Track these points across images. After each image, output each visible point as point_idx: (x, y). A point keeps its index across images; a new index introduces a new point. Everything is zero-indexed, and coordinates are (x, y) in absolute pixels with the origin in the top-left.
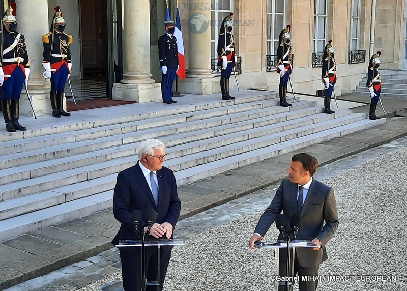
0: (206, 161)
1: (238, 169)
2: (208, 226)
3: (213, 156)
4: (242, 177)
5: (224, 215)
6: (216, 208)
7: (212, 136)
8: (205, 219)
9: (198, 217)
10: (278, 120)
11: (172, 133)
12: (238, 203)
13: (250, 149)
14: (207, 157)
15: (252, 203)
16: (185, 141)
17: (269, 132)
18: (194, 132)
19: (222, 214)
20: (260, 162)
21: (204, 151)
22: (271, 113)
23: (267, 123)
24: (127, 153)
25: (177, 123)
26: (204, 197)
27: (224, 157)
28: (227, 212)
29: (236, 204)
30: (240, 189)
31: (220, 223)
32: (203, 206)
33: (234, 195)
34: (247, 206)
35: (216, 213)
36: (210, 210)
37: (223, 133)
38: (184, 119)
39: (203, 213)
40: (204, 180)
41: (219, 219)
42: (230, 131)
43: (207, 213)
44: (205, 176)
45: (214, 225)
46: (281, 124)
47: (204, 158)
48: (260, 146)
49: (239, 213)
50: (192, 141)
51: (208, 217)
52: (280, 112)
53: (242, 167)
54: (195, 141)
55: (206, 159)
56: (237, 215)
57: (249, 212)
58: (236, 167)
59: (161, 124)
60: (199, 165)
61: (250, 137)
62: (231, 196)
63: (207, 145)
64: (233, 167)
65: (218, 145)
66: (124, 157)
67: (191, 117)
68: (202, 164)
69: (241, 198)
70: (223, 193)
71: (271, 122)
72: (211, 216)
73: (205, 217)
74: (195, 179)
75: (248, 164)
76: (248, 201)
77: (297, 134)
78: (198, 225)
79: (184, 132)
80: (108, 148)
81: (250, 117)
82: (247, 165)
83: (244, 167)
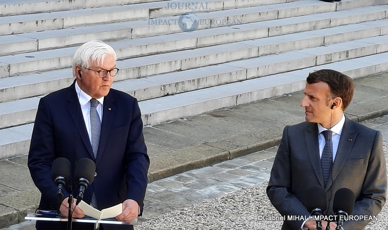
0: (180, 89)
1: (237, 107)
2: (179, 202)
3: (194, 81)
4: (243, 121)
5: (207, 186)
6: (194, 172)
7: (193, 45)
8: (174, 190)
9: (162, 185)
10: (313, 24)
11: (123, 36)
12: (234, 167)
13: (260, 74)
14: (183, 83)
15: (258, 169)
16: (145, 52)
17: (297, 45)
18: (162, 37)
19: (204, 184)
20: (277, 98)
21: (178, 71)
22: (302, 10)
23: (292, 29)
24: (45, 65)
25: (133, 20)
26: (173, 151)
27: (213, 84)
28: (213, 181)
29: (230, 167)
30: (238, 143)
31: (200, 199)
32: (171, 167)
33: (226, 152)
34: (249, 173)
35: (194, 181)
36: (184, 174)
37: (211, 41)
38: (145, 13)
39: (172, 179)
40: (176, 122)
41: (198, 191)
42: (225, 39)
43: (179, 179)
44: (176, 116)
45: (189, 200)
46: (320, 33)
47: (177, 84)
48: (279, 70)
49: (236, 185)
50: (158, 53)
51: (180, 187)
52: (319, 10)
53: (243, 105)
54: (161, 53)
55: (180, 86)
56: (231, 188)
57: (252, 185)
58: (233, 103)
59: (106, 18)
60: (168, 95)
61: (261, 53)
62: (223, 153)
63: (184, 62)
64: (227, 103)
65: (203, 62)
66: (39, 72)
67: (158, 9)
68: (172, 94)
69: (239, 159)
70: (207, 148)
71: (300, 28)
72: (185, 185)
73: (174, 186)
74: (159, 118)
75: (255, 99)
76: (251, 164)
77: (347, 52)
78: (161, 198)
79: (144, 36)
80: (13, 54)
81: (264, 16)
82: (253, 103)
83: (247, 104)
